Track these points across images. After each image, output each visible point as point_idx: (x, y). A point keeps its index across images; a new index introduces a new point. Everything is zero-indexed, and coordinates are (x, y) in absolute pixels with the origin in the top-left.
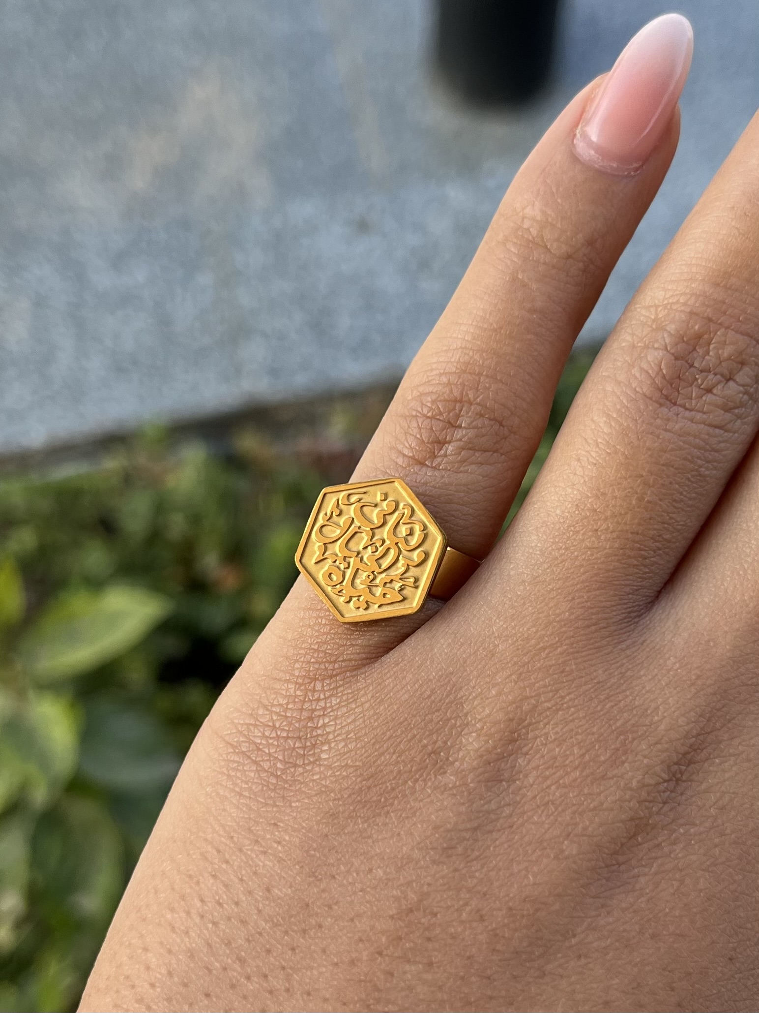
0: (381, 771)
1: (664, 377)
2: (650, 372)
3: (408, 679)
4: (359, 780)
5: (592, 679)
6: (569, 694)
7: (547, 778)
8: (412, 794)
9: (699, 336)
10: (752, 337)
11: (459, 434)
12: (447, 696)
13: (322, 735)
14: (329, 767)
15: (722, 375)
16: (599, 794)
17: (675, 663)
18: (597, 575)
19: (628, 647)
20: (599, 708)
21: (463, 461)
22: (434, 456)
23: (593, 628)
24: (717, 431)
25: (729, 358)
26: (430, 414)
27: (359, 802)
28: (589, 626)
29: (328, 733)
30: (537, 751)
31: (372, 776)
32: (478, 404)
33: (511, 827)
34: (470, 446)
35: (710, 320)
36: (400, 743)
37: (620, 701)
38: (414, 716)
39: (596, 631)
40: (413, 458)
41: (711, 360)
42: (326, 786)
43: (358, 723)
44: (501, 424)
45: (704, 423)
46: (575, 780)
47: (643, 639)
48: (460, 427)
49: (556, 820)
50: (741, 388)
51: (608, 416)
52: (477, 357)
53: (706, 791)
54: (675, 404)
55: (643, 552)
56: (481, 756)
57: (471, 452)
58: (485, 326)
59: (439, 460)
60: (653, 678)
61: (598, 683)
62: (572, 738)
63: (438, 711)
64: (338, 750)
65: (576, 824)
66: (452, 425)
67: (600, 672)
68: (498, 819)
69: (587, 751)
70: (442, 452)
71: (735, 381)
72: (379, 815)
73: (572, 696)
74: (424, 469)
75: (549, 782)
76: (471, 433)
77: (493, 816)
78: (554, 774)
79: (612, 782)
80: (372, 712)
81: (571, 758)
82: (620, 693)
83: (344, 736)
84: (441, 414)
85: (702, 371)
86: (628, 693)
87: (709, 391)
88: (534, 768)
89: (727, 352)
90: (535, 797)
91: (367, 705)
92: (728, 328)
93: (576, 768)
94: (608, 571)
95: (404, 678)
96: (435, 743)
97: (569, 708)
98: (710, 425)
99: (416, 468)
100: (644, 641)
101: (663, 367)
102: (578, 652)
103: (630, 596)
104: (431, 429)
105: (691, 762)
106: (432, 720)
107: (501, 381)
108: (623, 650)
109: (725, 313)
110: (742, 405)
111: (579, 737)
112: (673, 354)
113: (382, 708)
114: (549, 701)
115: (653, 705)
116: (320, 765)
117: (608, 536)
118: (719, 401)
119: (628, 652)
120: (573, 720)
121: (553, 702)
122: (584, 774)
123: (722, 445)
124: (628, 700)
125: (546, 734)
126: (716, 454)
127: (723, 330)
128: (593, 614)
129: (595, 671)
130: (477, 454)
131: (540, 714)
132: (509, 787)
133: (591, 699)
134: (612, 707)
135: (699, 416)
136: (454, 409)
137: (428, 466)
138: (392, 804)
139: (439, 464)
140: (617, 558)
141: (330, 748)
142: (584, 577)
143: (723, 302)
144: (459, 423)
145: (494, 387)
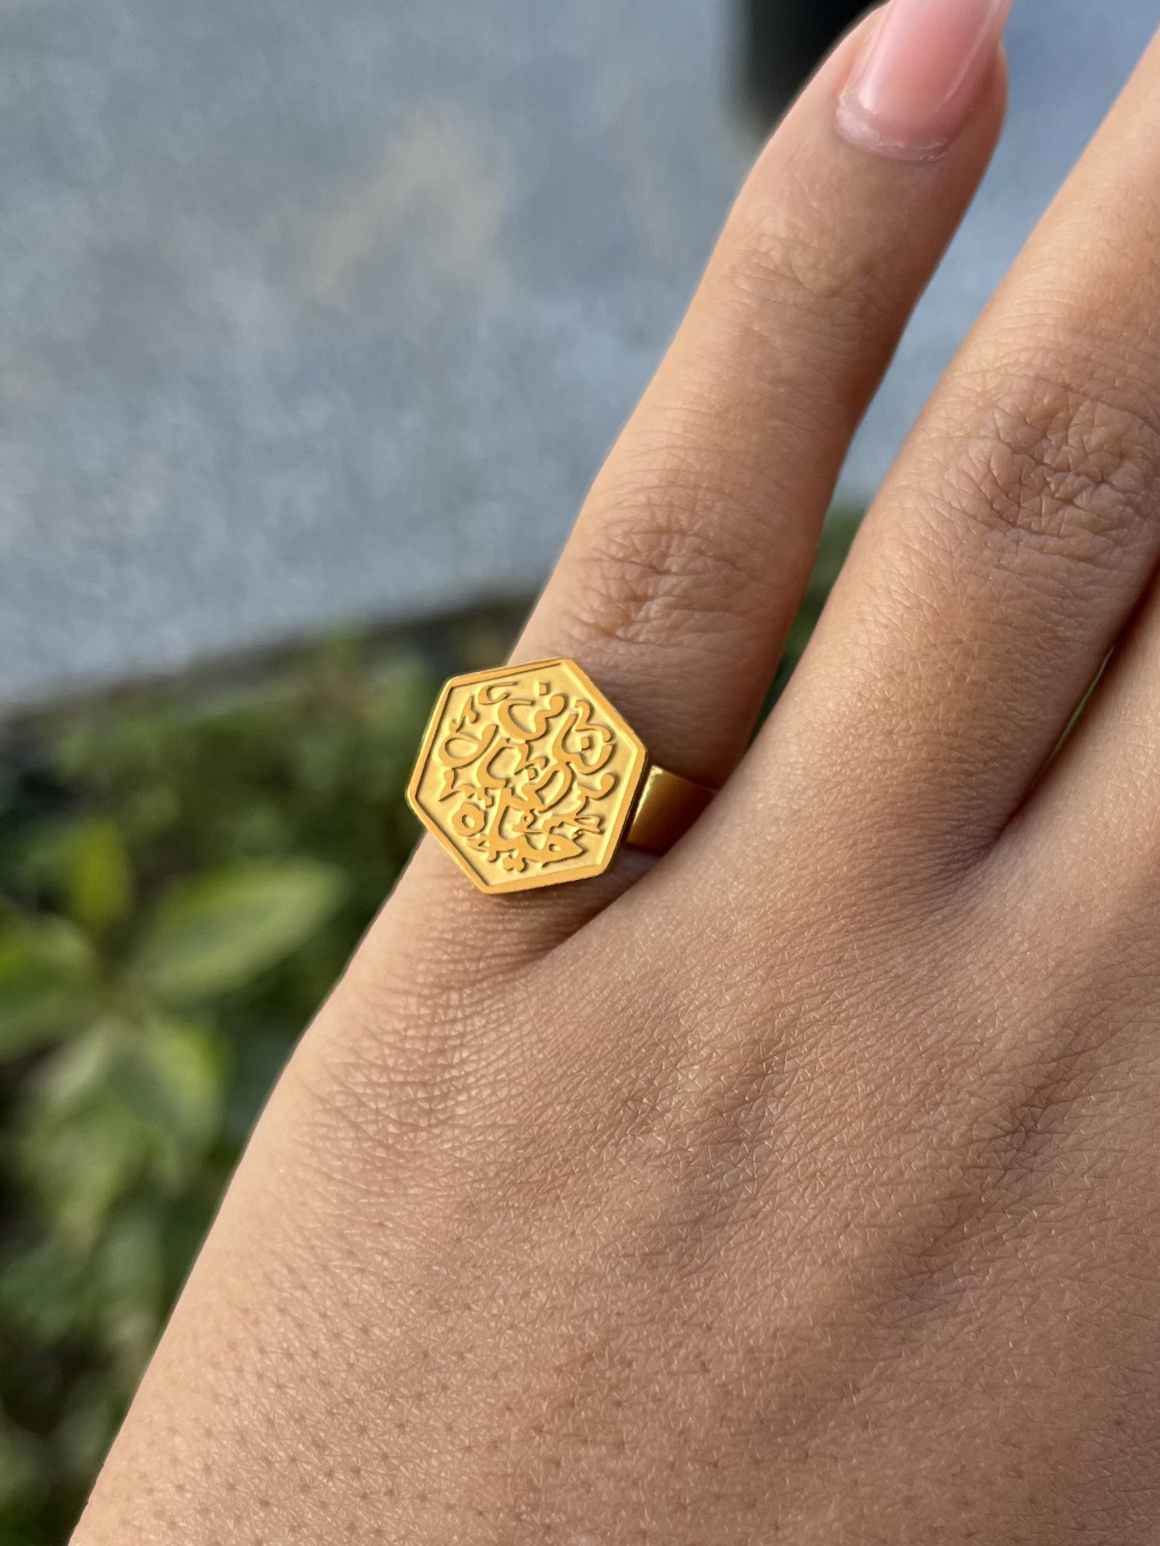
0: (547, 1132)
1: (995, 481)
2: (973, 474)
3: (592, 982)
4: (513, 1147)
5: (887, 972)
6: (851, 995)
7: (814, 1134)
8: (596, 1167)
9: (1050, 415)
10: (1135, 414)
11: (667, 583)
12: (654, 1006)
13: (458, 1078)
14: (467, 1129)
15: (1088, 475)
16: (898, 1157)
17: (1021, 943)
18: (892, 803)
19: (945, 919)
20: (897, 1018)
21: (675, 627)
22: (627, 621)
23: (888, 890)
24: (1083, 565)
25: (1100, 448)
26: (620, 555)
27: (512, 1183)
28: (880, 887)
29: (468, 1074)
30: (797, 1094)
31: (533, 1141)
32: (696, 535)
33: (754, 1216)
34: (685, 603)
35: (1067, 388)
36: (579, 1084)
37: (932, 1005)
38: (600, 1041)
39: (893, 894)
40: (595, 626)
41: (1071, 451)
42: (461, 1160)
43: (512, 1057)
44: (733, 564)
45: (1060, 553)
46: (857, 1136)
47: (970, 905)
48: (667, 572)
49: (827, 1201)
50: (1121, 496)
51: (907, 548)
52: (691, 459)
53: (1078, 1147)
54: (1013, 525)
55: (966, 766)
56: (707, 1102)
57: (687, 612)
58: (703, 409)
59: (635, 627)
60: (987, 966)
61: (897, 976)
62: (853, 1066)
63: (639, 1030)
64: (482, 1101)
65: (860, 1208)
66: (655, 569)
67: (900, 960)
68: (734, 1204)
69: (878, 1087)
70: (642, 614)
71: (1110, 484)
72: (544, 1202)
73: (853, 999)
74: (614, 643)
75: (816, 1140)
76: (686, 581)
77: (725, 1200)
78: (825, 1126)
79: (919, 1137)
80: (534, 1038)
81: (853, 1099)
82: (932, 992)
83: (491, 1079)
84: (638, 552)
85: (1056, 470)
86: (945, 991)
87: (1068, 501)
88: (792, 1119)
89: (1096, 437)
90: (794, 1165)
91: (527, 1028)
92: (1096, 399)
93: (859, 1116)
94: (910, 797)
95: (585, 981)
96: (634, 1082)
97: (848, 1019)
98: (1071, 556)
99: (601, 642)
100: (972, 909)
101: (993, 465)
102: (863, 929)
103: (948, 837)
104: (623, 578)
105: (1049, 1102)
106: (628, 1046)
107: (729, 495)
108: (940, 923)
109: (1091, 375)
110: (1122, 523)
111: (865, 1066)
112: (1009, 445)
113: (550, 1030)
114: (818, 1008)
115: (986, 1010)
116: (454, 1126)
117: (909, 740)
118: (1085, 516)
119: (946, 927)
120: (856, 1038)
121: (823, 1011)
122: (874, 1124)
123: (1092, 589)
124: (945, 1003)
125: (813, 1063)
126: (1083, 604)
127: (1088, 403)
128: (886, 867)
129: (891, 958)
130: (697, 615)
131: (801, 1032)
132: (751, 1150)
133: (884, 1004)
134: (919, 1015)
135: (1052, 542)
136: (658, 544)
137: (618, 638)
138: (564, 1184)
139: (637, 634)
140: (923, 776)
141: (470, 1099)
142: (871, 809)
143: (1088, 359)
144: (666, 565)
145: (719, 506)
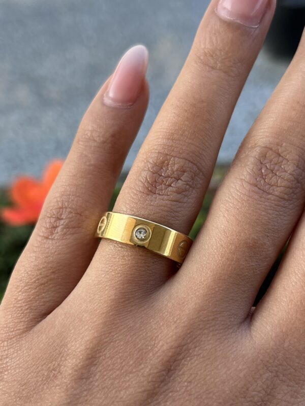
39: (129, 303)
119: (145, 311)
144: (62, 217)
145: (76, 199)
